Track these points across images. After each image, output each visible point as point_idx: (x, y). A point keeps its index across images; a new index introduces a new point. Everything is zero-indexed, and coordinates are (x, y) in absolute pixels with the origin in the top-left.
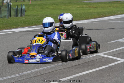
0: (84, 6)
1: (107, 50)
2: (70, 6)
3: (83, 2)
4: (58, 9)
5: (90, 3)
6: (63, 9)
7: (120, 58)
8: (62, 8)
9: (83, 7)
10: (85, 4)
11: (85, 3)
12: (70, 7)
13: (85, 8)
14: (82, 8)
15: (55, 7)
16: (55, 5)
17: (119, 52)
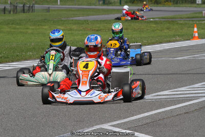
0: (74, 27)
1: (120, 118)
2: (44, 27)
3: (71, 19)
4: (21, 32)
5: (86, 22)
6: (32, 33)
7: (145, 134)
8: (27, 30)
9: (71, 30)
10: (75, 24)
11: (76, 20)
12: (45, 29)
13: (76, 30)
14: (70, 32)
15: (15, 28)
16: (14, 25)
17: (144, 122)
